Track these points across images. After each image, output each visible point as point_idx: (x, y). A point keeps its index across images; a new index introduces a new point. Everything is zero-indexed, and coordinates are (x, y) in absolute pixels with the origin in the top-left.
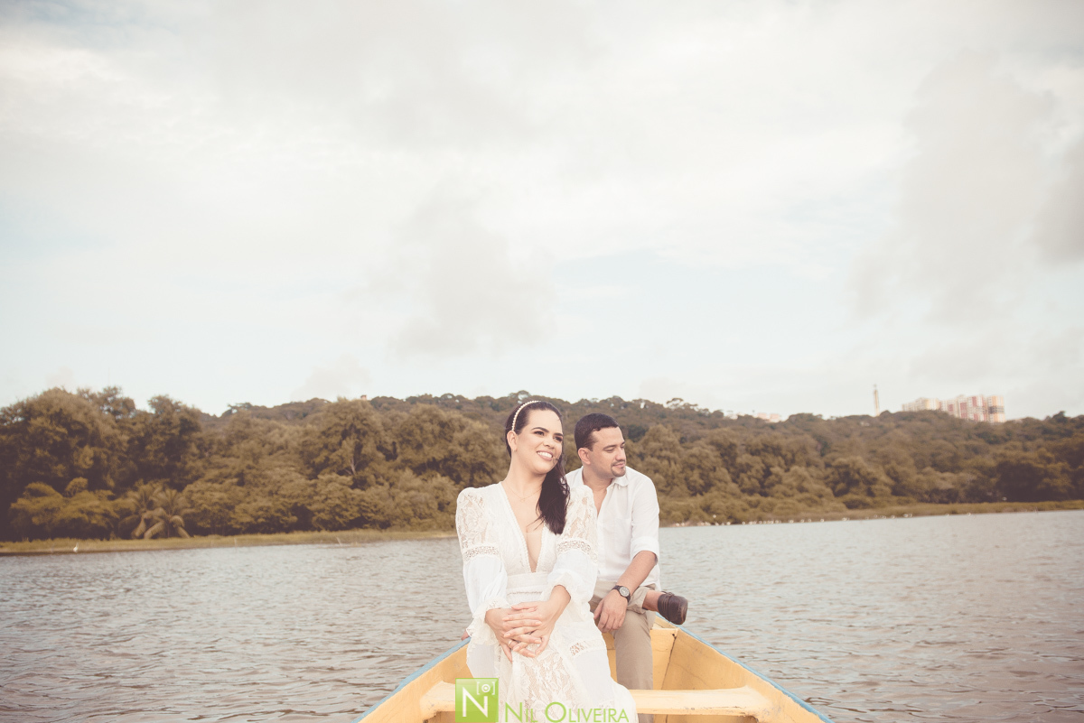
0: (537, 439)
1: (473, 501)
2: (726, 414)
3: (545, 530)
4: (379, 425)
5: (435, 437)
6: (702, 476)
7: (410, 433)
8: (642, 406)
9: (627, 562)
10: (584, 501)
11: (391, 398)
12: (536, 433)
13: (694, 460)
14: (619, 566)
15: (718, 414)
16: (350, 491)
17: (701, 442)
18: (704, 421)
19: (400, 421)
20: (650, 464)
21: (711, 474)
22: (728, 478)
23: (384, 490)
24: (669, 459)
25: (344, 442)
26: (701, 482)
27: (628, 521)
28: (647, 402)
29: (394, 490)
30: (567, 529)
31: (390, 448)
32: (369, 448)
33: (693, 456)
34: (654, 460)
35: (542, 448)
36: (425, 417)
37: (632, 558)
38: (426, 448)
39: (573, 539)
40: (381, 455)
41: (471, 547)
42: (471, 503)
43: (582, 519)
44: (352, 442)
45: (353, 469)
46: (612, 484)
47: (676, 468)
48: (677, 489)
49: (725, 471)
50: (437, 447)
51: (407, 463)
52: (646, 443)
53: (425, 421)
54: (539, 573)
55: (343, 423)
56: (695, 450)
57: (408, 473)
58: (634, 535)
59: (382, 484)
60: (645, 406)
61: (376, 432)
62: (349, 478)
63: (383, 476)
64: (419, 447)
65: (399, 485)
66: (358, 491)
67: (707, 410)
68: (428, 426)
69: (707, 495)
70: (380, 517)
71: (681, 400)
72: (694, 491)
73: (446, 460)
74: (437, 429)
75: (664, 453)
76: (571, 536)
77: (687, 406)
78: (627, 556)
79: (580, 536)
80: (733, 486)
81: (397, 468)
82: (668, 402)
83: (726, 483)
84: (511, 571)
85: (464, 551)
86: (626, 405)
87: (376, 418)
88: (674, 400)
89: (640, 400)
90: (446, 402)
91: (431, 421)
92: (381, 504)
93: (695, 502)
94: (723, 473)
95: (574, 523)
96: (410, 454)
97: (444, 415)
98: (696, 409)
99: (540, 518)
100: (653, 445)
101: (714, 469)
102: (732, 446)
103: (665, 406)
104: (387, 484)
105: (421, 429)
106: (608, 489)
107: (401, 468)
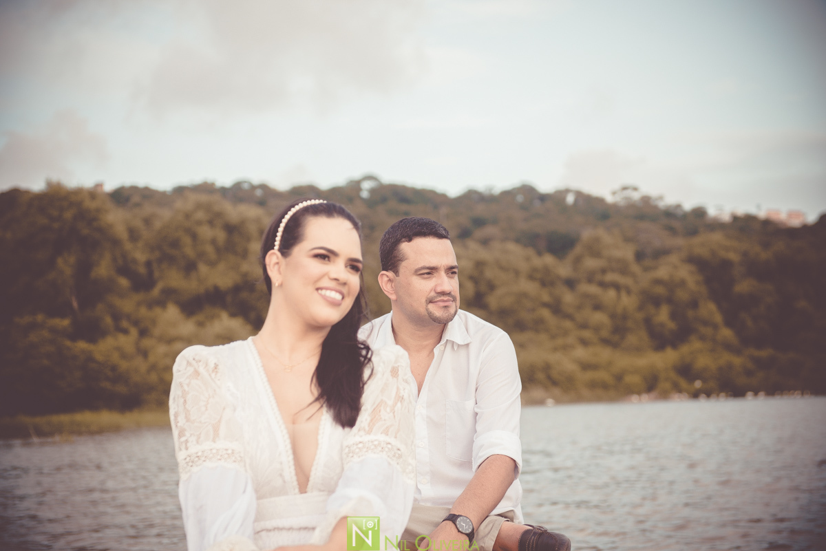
0: (317, 267)
1: (201, 370)
2: (712, 212)
3: (325, 419)
4: (121, 231)
5: (218, 250)
6: (673, 316)
7: (175, 244)
8: (570, 199)
9: (468, 475)
10: (395, 372)
11: (147, 189)
12: (317, 256)
13: (660, 290)
14: (455, 482)
15: (699, 213)
16: (68, 343)
17: (674, 259)
18: (676, 224)
19: (158, 224)
20: (586, 296)
21: (690, 313)
22: (718, 318)
23: (127, 342)
24: (617, 287)
25: (60, 261)
26: (671, 325)
27: (470, 404)
28: (579, 194)
29: (147, 343)
30: (363, 418)
31: (142, 270)
32: (103, 269)
33: (658, 282)
34: (593, 289)
35: (325, 283)
36: (200, 215)
37: (475, 467)
38: (203, 269)
39: (372, 437)
40: (124, 282)
41: (194, 449)
42: (197, 373)
43: (390, 403)
44: (72, 260)
45: (75, 304)
46: (443, 342)
47: (628, 302)
48: (632, 339)
49: (712, 306)
50: (221, 266)
51: (169, 295)
52: (578, 261)
53: (199, 223)
54: (313, 496)
55: (56, 225)
56: (663, 272)
57: (172, 312)
58: (478, 428)
59: (125, 332)
60: (576, 201)
61: (116, 242)
62: (66, 322)
63: (128, 317)
64: (190, 267)
65: (157, 331)
66: (82, 345)
67: (679, 206)
68: (206, 232)
69: (685, 349)
70: (121, 389)
71: (635, 189)
72: (661, 341)
73: (237, 289)
74: (221, 236)
75: (610, 277)
76: (369, 432)
77: (646, 200)
78: (466, 464)
79: (386, 432)
80: (726, 333)
81: (151, 305)
82: (614, 193)
83: (715, 327)
84: (262, 491)
85: (181, 456)
86: (543, 198)
87: (116, 219)
88: (625, 188)
89: (567, 191)
90: (238, 193)
91: (211, 223)
92: (124, 365)
93: (664, 360)
94: (710, 310)
95: (376, 411)
96: (174, 279)
97: (234, 212)
98: (662, 204)
99: (317, 399)
100: (591, 263)
101: (694, 304)
102: (726, 264)
103: (610, 199)
104: (134, 332)
105: (194, 236)
106: (436, 351)
107: (161, 303)
